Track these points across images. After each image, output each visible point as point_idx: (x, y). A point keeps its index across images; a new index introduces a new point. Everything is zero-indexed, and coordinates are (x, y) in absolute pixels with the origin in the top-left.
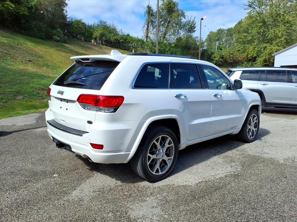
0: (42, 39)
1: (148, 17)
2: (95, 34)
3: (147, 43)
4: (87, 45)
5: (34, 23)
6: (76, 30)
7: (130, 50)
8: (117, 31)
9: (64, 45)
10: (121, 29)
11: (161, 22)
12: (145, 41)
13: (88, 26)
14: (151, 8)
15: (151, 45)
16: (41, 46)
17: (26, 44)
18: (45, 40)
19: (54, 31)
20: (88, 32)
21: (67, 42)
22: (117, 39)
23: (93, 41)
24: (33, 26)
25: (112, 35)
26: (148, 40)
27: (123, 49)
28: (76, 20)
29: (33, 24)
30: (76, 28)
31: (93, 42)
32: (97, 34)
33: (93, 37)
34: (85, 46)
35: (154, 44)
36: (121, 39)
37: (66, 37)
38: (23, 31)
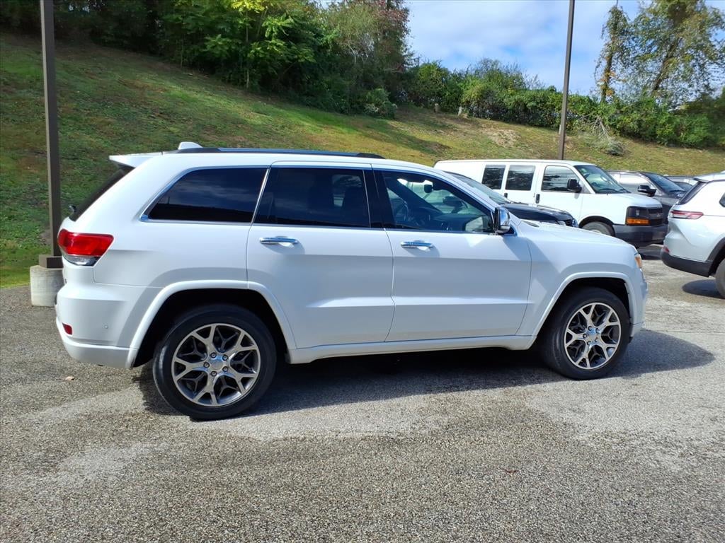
0: (342, 112)
1: (613, 38)
2: (467, 91)
3: (603, 106)
4: (443, 121)
5: (328, 79)
6: (424, 86)
7: (554, 125)
8: (525, 80)
9: (386, 124)
10: (535, 76)
11: (650, 46)
12: (599, 101)
13: (454, 76)
14: (621, 13)
15: (613, 110)
16: (332, 128)
17: (299, 126)
18: (347, 114)
19: (369, 93)
20: (452, 89)
21: (396, 116)
22: (522, 101)
23: (460, 109)
24: (325, 85)
25: (510, 91)
26: (608, 98)
27: (535, 126)
28: (426, 65)
29: (326, 82)
30: (423, 82)
31: (460, 112)
32: (471, 92)
33: (463, 100)
34: (439, 124)
35: (623, 106)
36: (530, 101)
37: (394, 105)
38: (305, 98)
